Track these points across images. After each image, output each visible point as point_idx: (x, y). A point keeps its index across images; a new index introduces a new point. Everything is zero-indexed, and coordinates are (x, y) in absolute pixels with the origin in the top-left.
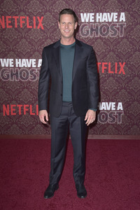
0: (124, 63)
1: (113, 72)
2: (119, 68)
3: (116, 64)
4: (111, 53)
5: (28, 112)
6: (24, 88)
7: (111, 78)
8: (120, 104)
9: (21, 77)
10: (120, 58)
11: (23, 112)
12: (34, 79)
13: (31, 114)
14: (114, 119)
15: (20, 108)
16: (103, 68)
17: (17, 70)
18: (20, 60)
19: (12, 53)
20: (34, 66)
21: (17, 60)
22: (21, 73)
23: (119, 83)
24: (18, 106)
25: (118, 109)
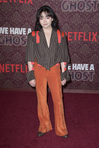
0: (96, 33)
1: (87, 40)
2: (92, 37)
3: (90, 33)
4: (86, 25)
5: (19, 70)
6: (16, 51)
7: (86, 45)
8: (92, 65)
9: (14, 42)
10: (93, 28)
11: (15, 70)
12: (25, 44)
13: (22, 72)
14: (87, 77)
15: (13, 68)
16: (80, 36)
17: (11, 37)
18: (13, 28)
20: (24, 34)
21: (11, 28)
22: (14, 39)
23: (92, 49)
24: (11, 65)
25: (90, 70)
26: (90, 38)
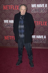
0: (47, 22)
1: (42, 25)
2: (44, 23)
4: (42, 18)
5: (13, 39)
6: (12, 30)
7: (42, 27)
8: (45, 36)
9: (11, 26)
10: (45, 20)
11: (11, 39)
14: (43, 41)
15: (10, 37)
16: (39, 23)
17: (9, 24)
18: (10, 20)
19: (8, 18)
21: (9, 20)
22: (11, 25)
23: (45, 29)
24: (10, 36)
25: (44, 38)
26: (44, 24)
